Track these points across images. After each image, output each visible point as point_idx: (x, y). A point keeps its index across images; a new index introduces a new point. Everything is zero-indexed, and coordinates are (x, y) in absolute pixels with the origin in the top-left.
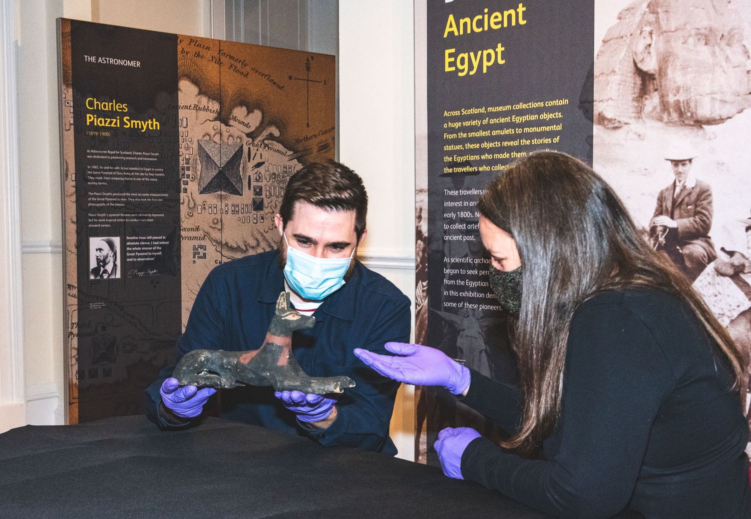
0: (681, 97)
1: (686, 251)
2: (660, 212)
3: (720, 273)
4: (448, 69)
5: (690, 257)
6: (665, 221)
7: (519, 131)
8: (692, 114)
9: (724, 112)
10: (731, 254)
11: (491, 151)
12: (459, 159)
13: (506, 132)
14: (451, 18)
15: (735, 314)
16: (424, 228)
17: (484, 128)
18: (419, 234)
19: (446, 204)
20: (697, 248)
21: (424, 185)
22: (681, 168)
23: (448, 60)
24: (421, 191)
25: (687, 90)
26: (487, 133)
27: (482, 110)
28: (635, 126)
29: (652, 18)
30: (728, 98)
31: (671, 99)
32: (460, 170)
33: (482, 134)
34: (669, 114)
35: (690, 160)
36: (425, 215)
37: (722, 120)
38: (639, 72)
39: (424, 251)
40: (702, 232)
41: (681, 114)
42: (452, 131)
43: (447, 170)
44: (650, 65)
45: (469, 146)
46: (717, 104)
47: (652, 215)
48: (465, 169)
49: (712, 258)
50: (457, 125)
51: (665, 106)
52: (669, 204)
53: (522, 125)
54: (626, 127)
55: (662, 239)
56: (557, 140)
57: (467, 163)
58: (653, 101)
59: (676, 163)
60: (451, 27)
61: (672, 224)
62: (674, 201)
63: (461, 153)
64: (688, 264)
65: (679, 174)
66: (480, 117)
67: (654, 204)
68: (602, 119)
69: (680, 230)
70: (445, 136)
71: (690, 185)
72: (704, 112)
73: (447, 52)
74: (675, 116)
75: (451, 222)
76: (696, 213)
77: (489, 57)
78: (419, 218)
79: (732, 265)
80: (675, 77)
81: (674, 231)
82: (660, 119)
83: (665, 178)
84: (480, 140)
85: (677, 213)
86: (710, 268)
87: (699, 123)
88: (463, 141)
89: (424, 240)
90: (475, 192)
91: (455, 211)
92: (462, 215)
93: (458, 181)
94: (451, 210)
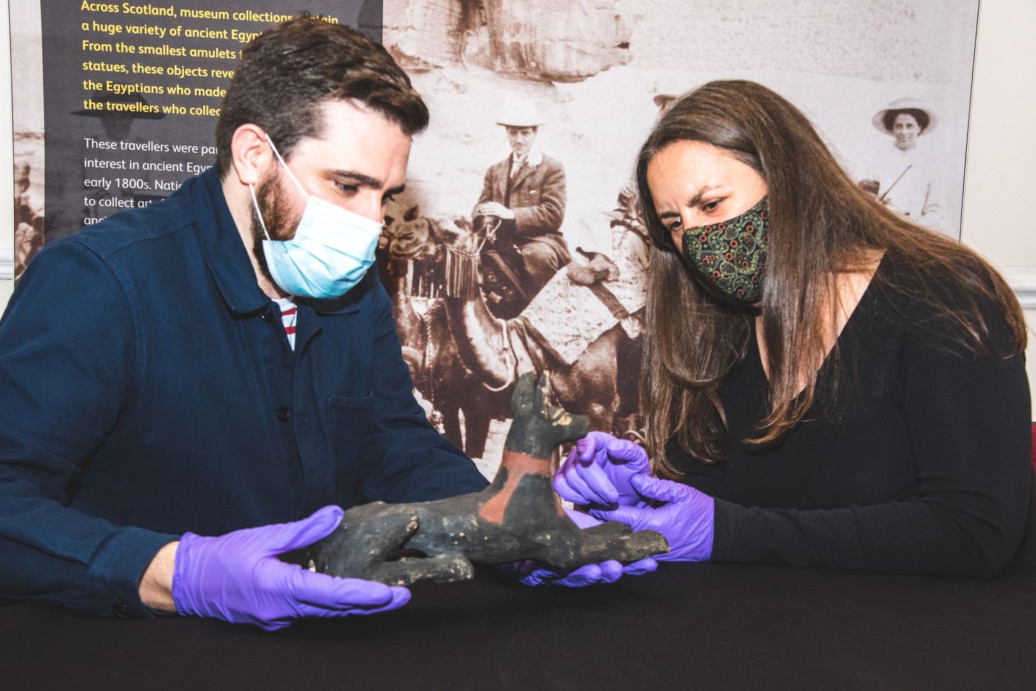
0: (523, 39)
1: (527, 251)
2: (488, 196)
3: (574, 281)
5: (533, 259)
6: (496, 209)
8: (538, 64)
9: (583, 66)
10: (591, 256)
11: (188, 82)
12: (118, 89)
13: (220, 54)
15: (595, 335)
16: (37, 201)
17: (173, 41)
18: (22, 213)
19: (87, 163)
20: (543, 248)
21: (38, 126)
22: (520, 138)
24: (28, 136)
25: (531, 30)
26: (181, 52)
27: (170, 12)
28: (451, 72)
30: (589, 48)
31: (507, 40)
32: (120, 107)
33: (166, 51)
34: (504, 61)
35: (534, 128)
36: (38, 179)
37: (579, 78)
39: (35, 242)
40: (550, 226)
41: (522, 63)
42: (101, 38)
43: (89, 105)
45: (137, 68)
46: (574, 55)
47: (476, 200)
48: (131, 107)
49: (563, 261)
50: (114, 29)
51: (497, 49)
52: (503, 187)
54: (437, 71)
55: (491, 235)
57: (136, 97)
58: (478, 40)
59: (514, 130)
61: (507, 214)
62: (510, 183)
63: (119, 78)
64: (530, 269)
65: (518, 145)
66: (164, 21)
67: (480, 186)
68: (397, 56)
69: (518, 222)
70: (84, 45)
71: (534, 161)
72: (555, 63)
74: (512, 65)
76: (542, 200)
78: (24, 183)
79: (592, 271)
80: (513, 9)
81: (508, 225)
82: (491, 67)
83: (498, 150)
84: (166, 61)
85: (514, 198)
86: (562, 274)
87: (548, 78)
88: (127, 59)
89: (36, 223)
90: (153, 147)
91: (109, 174)
92: (126, 183)
93: (116, 125)
94: (100, 173)
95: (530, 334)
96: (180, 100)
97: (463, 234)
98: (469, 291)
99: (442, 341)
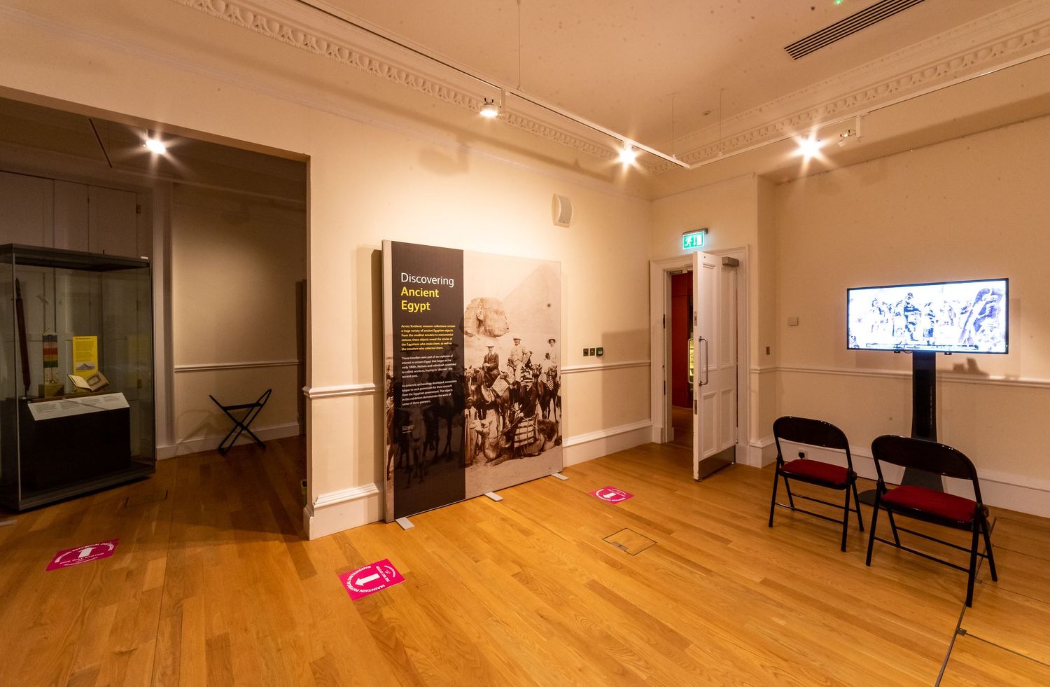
0: (490, 328)
1: (492, 373)
2: (485, 362)
3: (501, 378)
4: (403, 308)
5: (494, 375)
6: (487, 365)
7: (437, 335)
8: (493, 333)
9: (501, 333)
10: (504, 373)
11: (424, 342)
12: (410, 345)
13: (431, 335)
14: (405, 288)
15: (505, 389)
16: (391, 374)
17: (422, 333)
18: (388, 377)
19: (403, 363)
20: (495, 372)
21: (391, 355)
22: (490, 349)
23: (403, 305)
24: (389, 358)
25: (491, 326)
26: (423, 335)
27: (421, 326)
28: (477, 336)
29: (481, 304)
30: (501, 329)
31: (487, 329)
32: (410, 349)
33: (420, 335)
34: (487, 333)
35: (493, 347)
36: (391, 368)
37: (500, 336)
38: (478, 319)
39: (391, 384)
40: (496, 367)
41: (490, 333)
42: (405, 333)
43: (403, 349)
44: (481, 318)
45: (414, 340)
46: (499, 331)
47: (483, 363)
48: (412, 349)
49: (499, 374)
50: (409, 331)
51: (486, 330)
52: (488, 360)
53: (437, 333)
54: (474, 336)
55: (486, 370)
56: (451, 339)
57: (415, 347)
58: (482, 329)
59: (489, 347)
60: (404, 291)
61: (488, 365)
63: (410, 342)
64: (493, 377)
65: (490, 351)
66: (419, 329)
68: (467, 333)
69: (491, 367)
70: (402, 335)
71: (493, 354)
72: (496, 333)
73: (403, 302)
75: (406, 370)
76: (495, 362)
77: (423, 307)
78: (388, 369)
79: (504, 376)
80: (488, 322)
81: (489, 367)
82: (485, 334)
83: (486, 352)
84: (420, 338)
85: (490, 362)
86: (499, 377)
87: (495, 336)
88: (411, 338)
89: (391, 379)
90: (417, 358)
91: (408, 365)
92: (411, 367)
93: (409, 354)
94: (405, 365)
95: (493, 390)
96: (423, 346)
97: (480, 370)
98: (482, 383)
99: (477, 395)
